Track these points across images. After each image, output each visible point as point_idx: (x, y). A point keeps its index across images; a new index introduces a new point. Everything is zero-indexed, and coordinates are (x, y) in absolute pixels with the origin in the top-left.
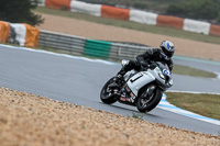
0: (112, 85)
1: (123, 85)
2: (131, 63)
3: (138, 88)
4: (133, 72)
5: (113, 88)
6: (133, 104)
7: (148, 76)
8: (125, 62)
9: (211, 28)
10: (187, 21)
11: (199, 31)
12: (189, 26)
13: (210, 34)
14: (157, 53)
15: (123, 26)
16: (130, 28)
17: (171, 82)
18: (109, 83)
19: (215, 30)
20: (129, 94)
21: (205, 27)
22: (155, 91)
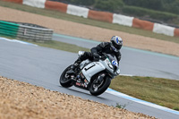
0: (69, 72)
1: (78, 72)
2: (86, 54)
3: (91, 75)
4: (87, 61)
5: (70, 74)
6: (87, 89)
7: (100, 66)
8: (81, 53)
9: (90, 13)
10: (70, 6)
11: (80, 15)
12: (71, 10)
13: (89, 18)
14: (108, 45)
15: (18, 9)
16: (24, 10)
17: (118, 71)
18: (67, 70)
19: (93, 14)
20: (83, 80)
21: (84, 11)
22: (104, 78)
